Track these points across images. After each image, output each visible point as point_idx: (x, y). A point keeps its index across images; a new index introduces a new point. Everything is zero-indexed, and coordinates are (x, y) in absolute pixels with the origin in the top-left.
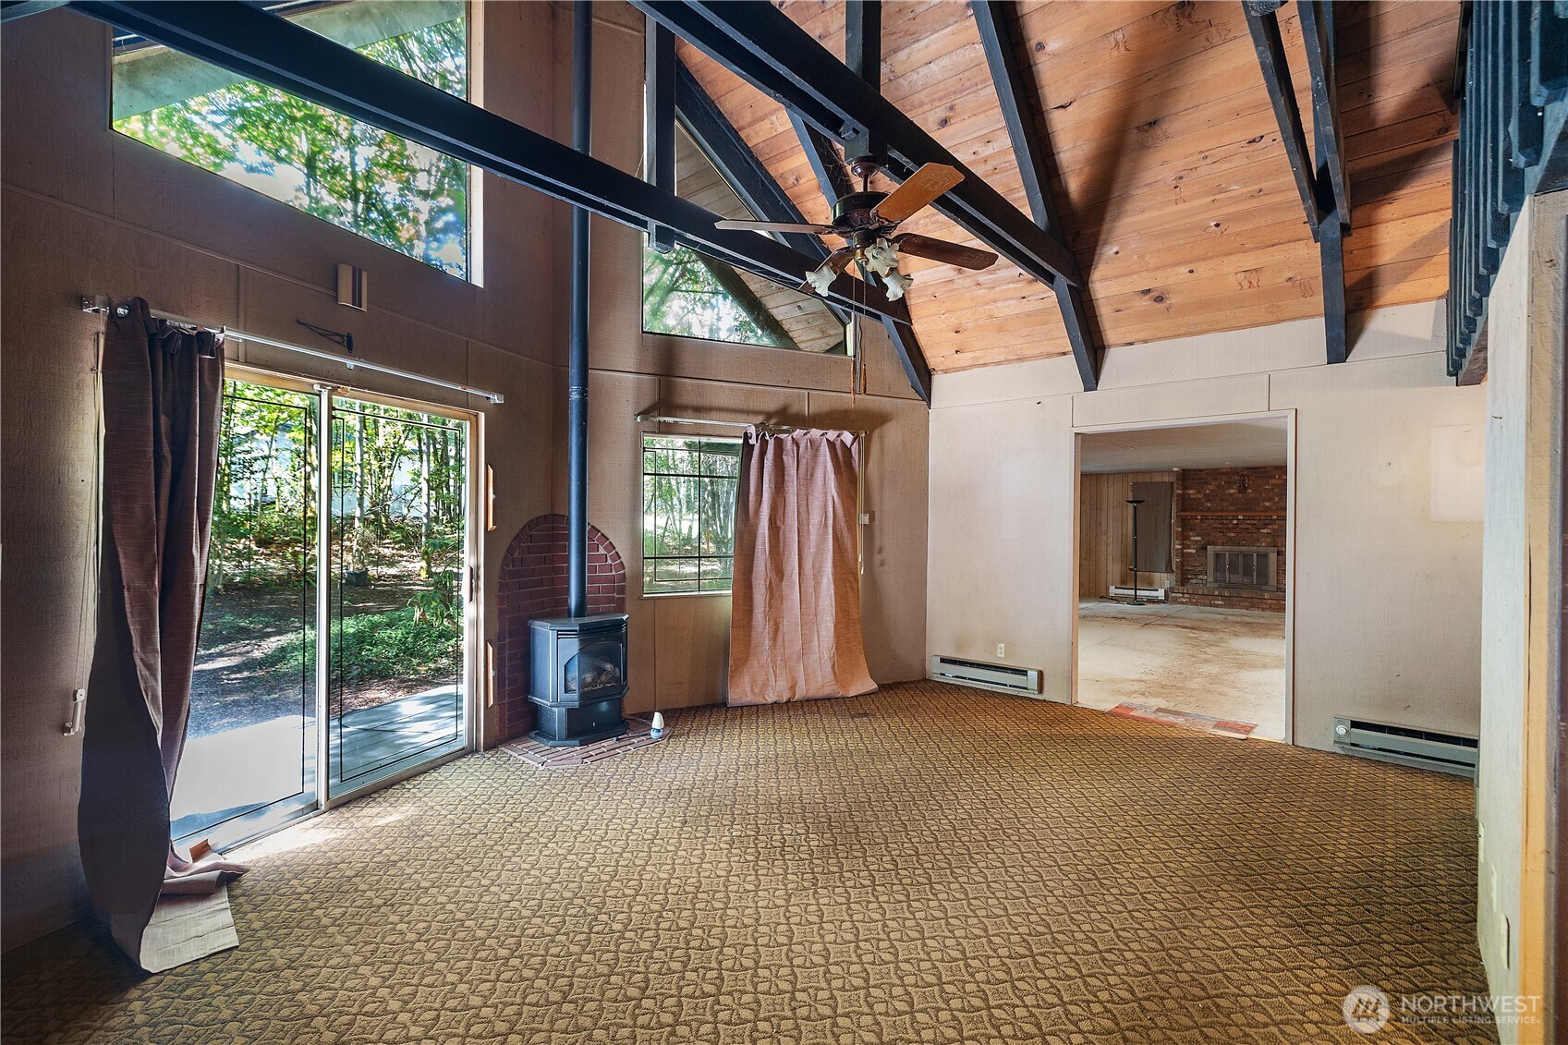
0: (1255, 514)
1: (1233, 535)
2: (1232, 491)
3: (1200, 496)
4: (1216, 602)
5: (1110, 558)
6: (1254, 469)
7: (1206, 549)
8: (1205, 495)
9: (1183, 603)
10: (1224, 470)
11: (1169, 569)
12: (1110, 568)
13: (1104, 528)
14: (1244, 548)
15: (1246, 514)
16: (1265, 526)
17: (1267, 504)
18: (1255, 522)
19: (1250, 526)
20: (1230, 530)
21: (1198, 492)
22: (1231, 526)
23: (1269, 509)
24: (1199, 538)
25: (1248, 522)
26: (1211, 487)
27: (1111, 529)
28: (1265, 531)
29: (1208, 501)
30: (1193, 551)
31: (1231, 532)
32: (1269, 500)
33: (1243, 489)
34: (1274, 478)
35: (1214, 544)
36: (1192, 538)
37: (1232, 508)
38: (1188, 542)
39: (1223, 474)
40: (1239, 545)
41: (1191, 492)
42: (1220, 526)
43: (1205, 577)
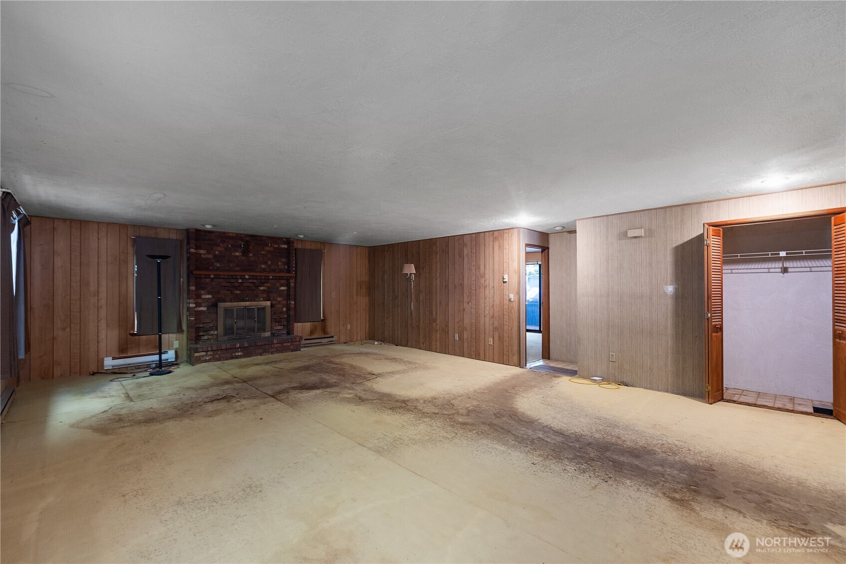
0: (256, 274)
1: (238, 292)
2: (237, 254)
3: (210, 256)
4: (237, 354)
5: (103, 324)
6: (253, 237)
7: (216, 306)
8: (215, 256)
9: (206, 361)
10: (230, 235)
11: (180, 330)
12: (103, 336)
13: (93, 287)
14: (247, 303)
15: (251, 274)
16: (262, 284)
17: (263, 266)
18: (255, 281)
19: (251, 285)
20: (236, 288)
21: (208, 253)
22: (237, 284)
23: (264, 270)
24: (210, 296)
25: (250, 280)
26: (219, 249)
27: (103, 289)
28: (262, 288)
29: (217, 261)
30: (204, 309)
31: (237, 289)
32: (265, 263)
33: (245, 252)
34: (267, 245)
35: (224, 301)
36: (203, 297)
37: (238, 269)
38: (200, 301)
39: (232, 238)
40: (244, 301)
41: (202, 252)
42: (227, 285)
43: (216, 333)
